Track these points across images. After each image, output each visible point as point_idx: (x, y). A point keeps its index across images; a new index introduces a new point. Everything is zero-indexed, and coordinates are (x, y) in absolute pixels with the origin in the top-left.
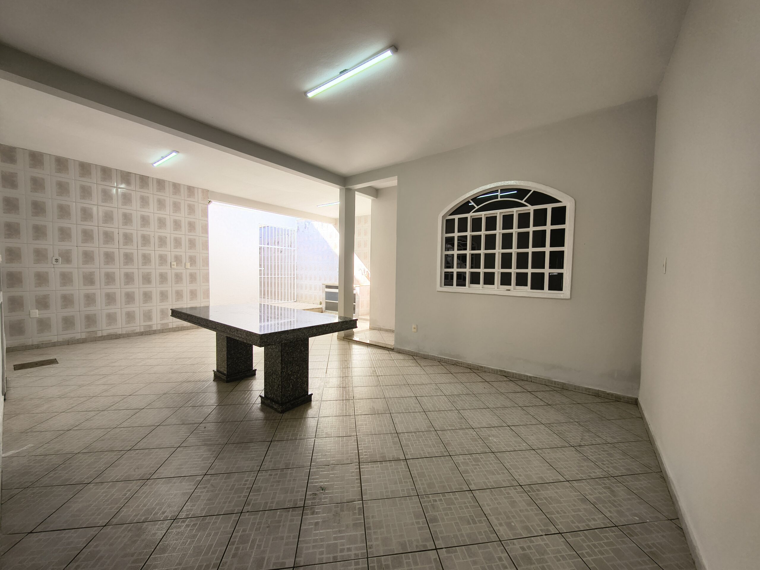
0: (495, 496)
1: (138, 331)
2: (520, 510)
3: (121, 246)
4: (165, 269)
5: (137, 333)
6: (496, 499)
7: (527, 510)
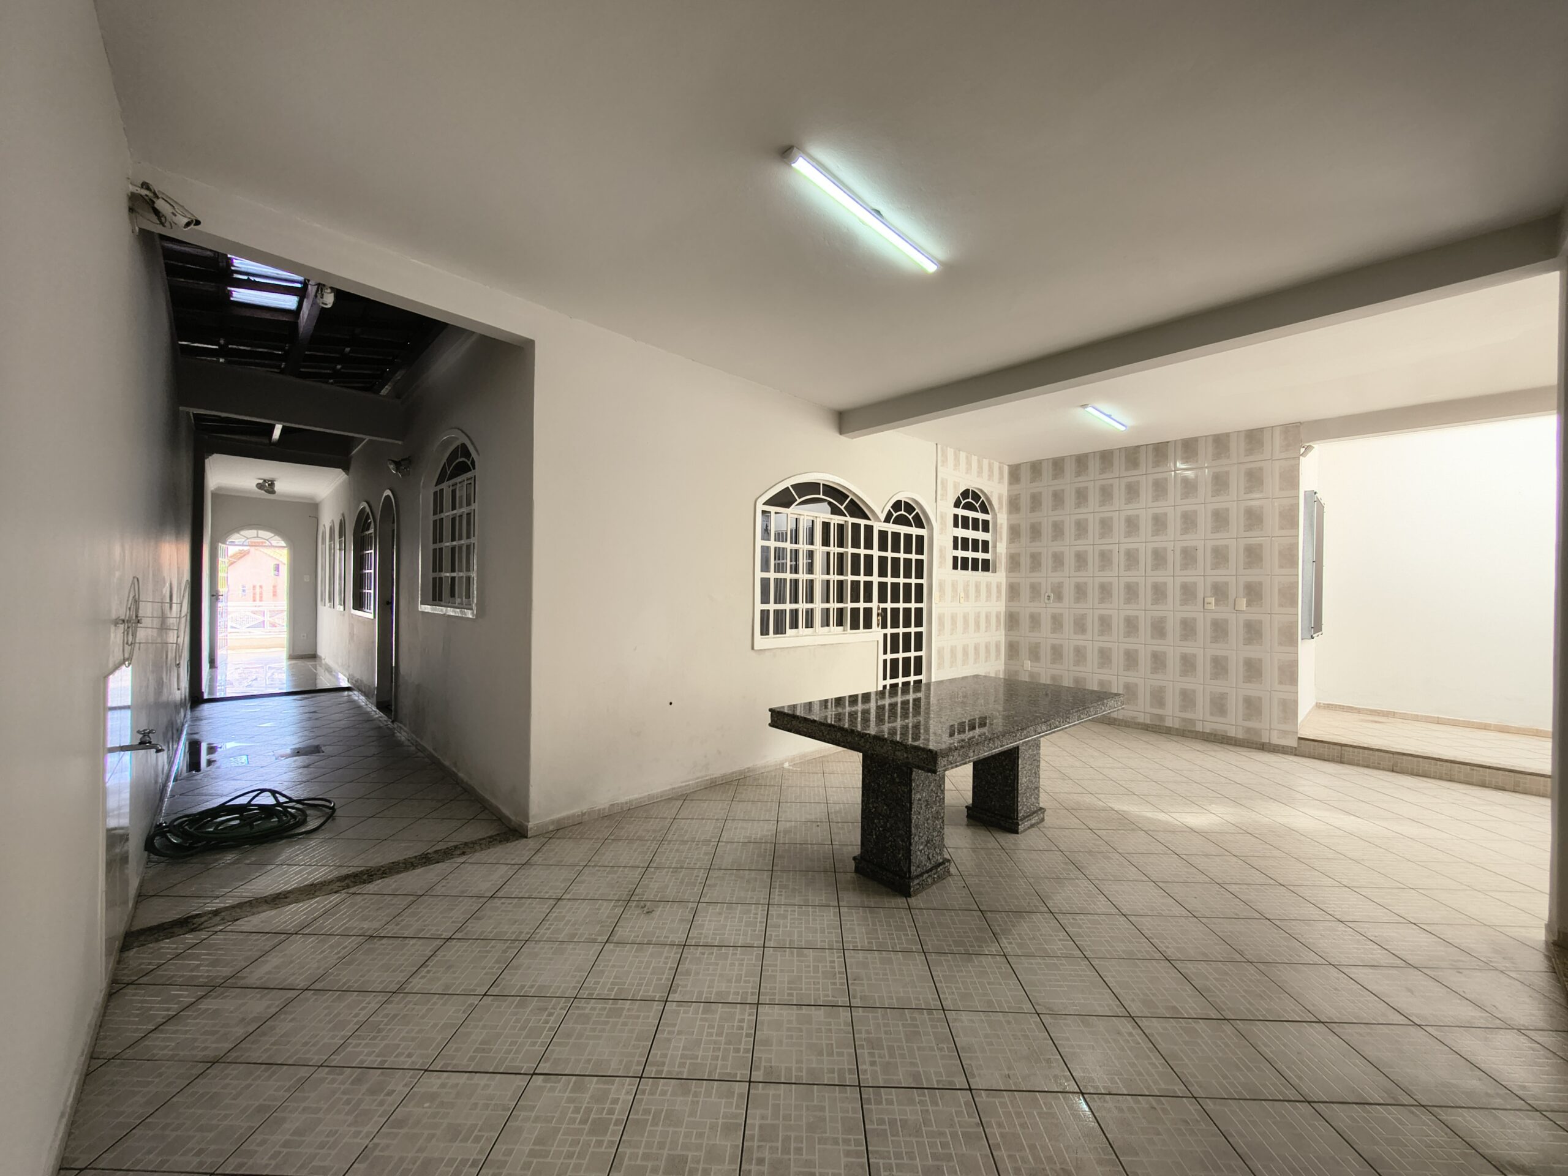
0: (492, 1110)
1: (1141, 720)
2: (433, 1136)
3: (1122, 573)
4: (1192, 611)
5: (1139, 724)
6: (486, 1106)
7: (420, 1150)
